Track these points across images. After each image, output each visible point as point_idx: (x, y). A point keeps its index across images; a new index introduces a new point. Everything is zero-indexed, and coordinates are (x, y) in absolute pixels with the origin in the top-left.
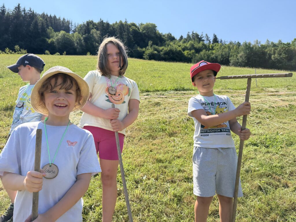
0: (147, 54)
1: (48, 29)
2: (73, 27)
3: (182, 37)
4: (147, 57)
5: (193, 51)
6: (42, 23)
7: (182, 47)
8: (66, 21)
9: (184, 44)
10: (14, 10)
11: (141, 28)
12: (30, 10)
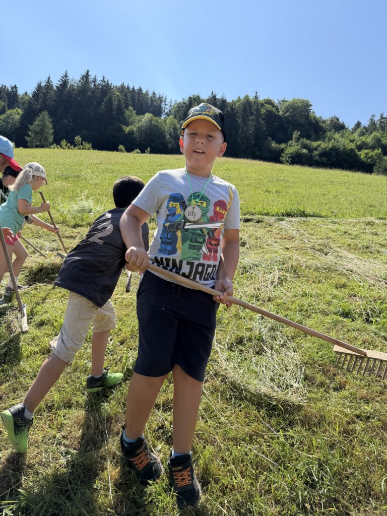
0: (288, 154)
1: (127, 111)
2: (167, 107)
3: (358, 125)
4: (287, 159)
5: (378, 151)
6: (119, 101)
7: (356, 143)
8: (157, 97)
9: (362, 137)
10: (80, 81)
11: (281, 108)
12: (103, 81)
